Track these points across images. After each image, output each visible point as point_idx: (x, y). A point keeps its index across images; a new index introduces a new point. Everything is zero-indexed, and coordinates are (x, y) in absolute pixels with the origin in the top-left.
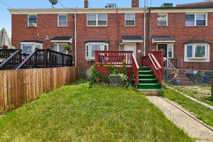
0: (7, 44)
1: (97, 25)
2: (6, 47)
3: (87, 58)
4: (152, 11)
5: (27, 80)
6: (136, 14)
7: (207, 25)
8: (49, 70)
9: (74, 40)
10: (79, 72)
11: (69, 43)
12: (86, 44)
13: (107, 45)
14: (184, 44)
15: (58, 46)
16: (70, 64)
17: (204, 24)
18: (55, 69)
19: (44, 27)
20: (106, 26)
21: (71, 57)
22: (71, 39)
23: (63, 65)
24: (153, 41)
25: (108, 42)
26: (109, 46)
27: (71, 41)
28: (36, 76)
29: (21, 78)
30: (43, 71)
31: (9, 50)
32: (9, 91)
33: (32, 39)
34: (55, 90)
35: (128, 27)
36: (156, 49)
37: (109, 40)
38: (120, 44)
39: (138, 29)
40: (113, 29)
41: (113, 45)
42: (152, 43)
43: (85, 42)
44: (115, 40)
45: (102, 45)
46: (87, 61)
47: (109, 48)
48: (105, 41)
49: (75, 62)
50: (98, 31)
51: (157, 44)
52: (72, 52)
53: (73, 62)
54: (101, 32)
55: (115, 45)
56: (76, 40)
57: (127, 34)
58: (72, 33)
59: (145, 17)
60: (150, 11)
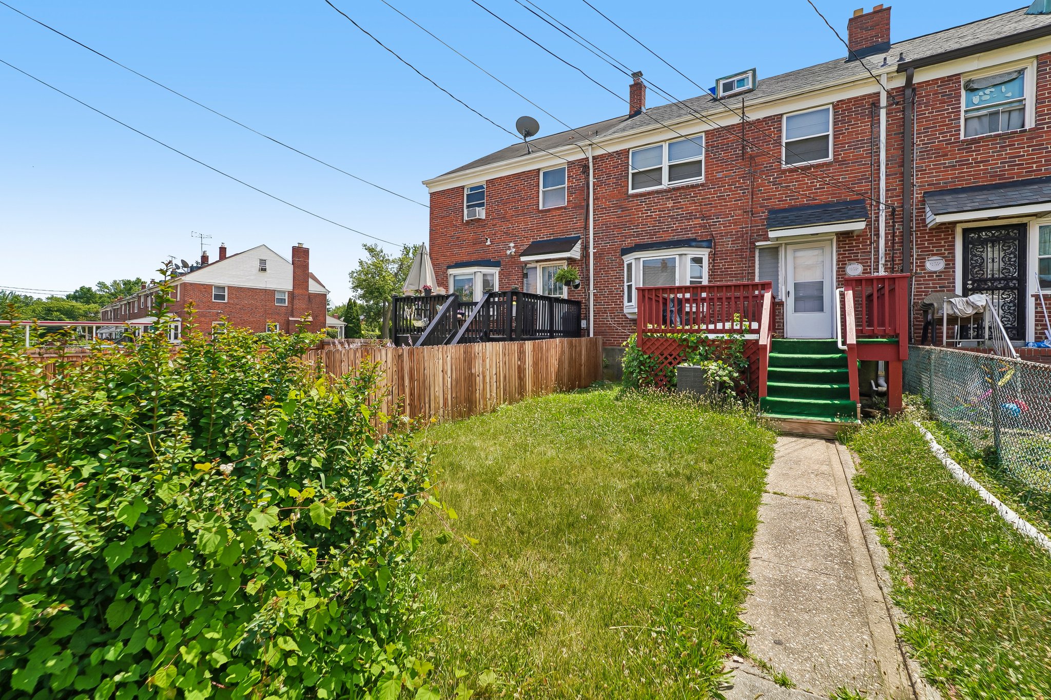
0: (429, 283)
1: (665, 183)
2: (428, 290)
4: (921, 76)
5: (477, 368)
6: (836, 105)
8: (515, 346)
9: (585, 248)
10: (603, 358)
11: (571, 261)
12: (628, 259)
13: (704, 254)
15: (539, 272)
16: (573, 329)
18: (528, 345)
19: (504, 218)
20: (701, 179)
21: (577, 307)
22: (578, 247)
23: (552, 334)
24: (930, 217)
25: (709, 243)
26: (713, 257)
27: (575, 252)
28: (491, 360)
29: (469, 360)
30: (504, 348)
31: (435, 297)
32: (454, 383)
33: (474, 258)
34: (529, 400)
35: (795, 170)
36: (953, 254)
37: (712, 235)
38: (757, 244)
39: (848, 171)
40: (727, 189)
41: (728, 250)
42: (929, 226)
43: (622, 250)
44: (738, 231)
45: (684, 256)
46: (629, 316)
47: (713, 266)
48: (695, 240)
49: (588, 324)
50: (670, 204)
51: (955, 227)
52: (579, 288)
53: (583, 324)
54: (679, 209)
55: (736, 250)
56: (594, 248)
57: (793, 199)
58: (581, 224)
59: (883, 113)
60: (909, 79)
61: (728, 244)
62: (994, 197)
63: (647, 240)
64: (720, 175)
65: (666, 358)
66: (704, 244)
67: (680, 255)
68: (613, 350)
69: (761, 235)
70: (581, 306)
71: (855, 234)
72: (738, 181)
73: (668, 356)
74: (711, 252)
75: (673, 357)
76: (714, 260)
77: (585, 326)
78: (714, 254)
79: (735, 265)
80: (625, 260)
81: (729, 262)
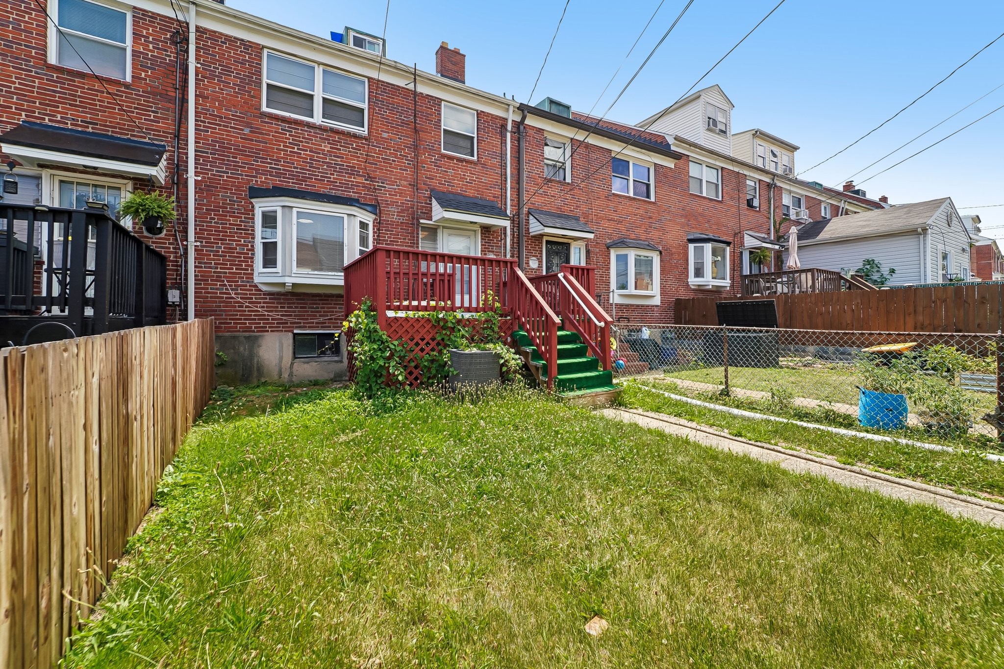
1: (319, 118)
3: (261, 275)
6: (479, 113)
7: (653, 199)
13: (369, 218)
14: (608, 247)
17: (648, 196)
21: (160, 267)
22: (162, 162)
24: (535, 227)
25: (375, 208)
26: (378, 224)
27: (160, 172)
35: (451, 158)
36: (541, 257)
37: (377, 200)
38: (422, 221)
39: (487, 174)
40: (393, 153)
41: (394, 222)
42: (531, 234)
43: (251, 189)
44: (403, 203)
45: (352, 217)
46: (264, 288)
47: (378, 236)
48: (357, 201)
49: (184, 296)
50: (326, 147)
51: (542, 238)
52: (162, 235)
53: (173, 296)
54: (338, 157)
55: (401, 223)
56: (197, 174)
57: (450, 186)
58: (167, 125)
59: (509, 135)
60: (524, 118)
61: (393, 215)
62: (559, 222)
63: (292, 184)
64: (385, 135)
65: (417, 344)
66: (369, 208)
67: (349, 215)
68: (234, 337)
69: (425, 213)
70: (165, 265)
71: (492, 229)
72: (403, 149)
73: (420, 342)
74: (376, 219)
75: (425, 341)
76: (379, 230)
77: (177, 299)
78: (379, 223)
79: (400, 239)
80: (257, 206)
81: (394, 235)
